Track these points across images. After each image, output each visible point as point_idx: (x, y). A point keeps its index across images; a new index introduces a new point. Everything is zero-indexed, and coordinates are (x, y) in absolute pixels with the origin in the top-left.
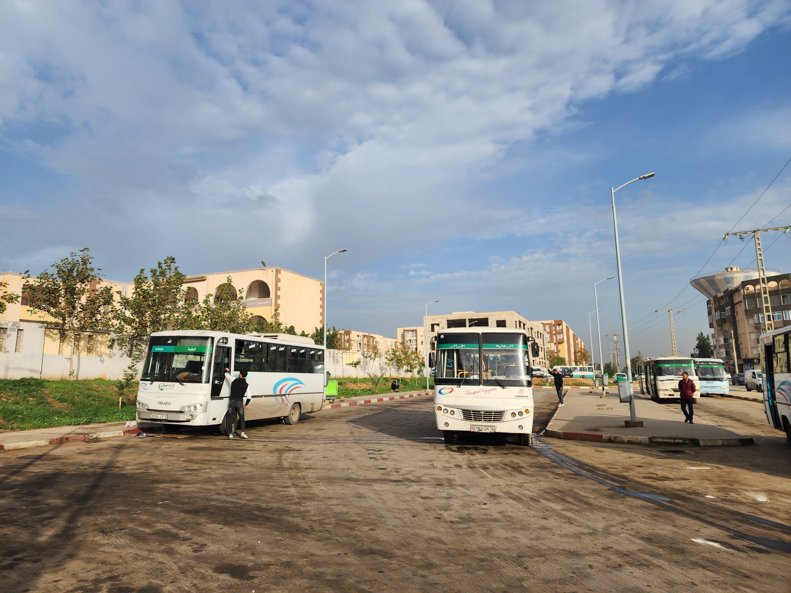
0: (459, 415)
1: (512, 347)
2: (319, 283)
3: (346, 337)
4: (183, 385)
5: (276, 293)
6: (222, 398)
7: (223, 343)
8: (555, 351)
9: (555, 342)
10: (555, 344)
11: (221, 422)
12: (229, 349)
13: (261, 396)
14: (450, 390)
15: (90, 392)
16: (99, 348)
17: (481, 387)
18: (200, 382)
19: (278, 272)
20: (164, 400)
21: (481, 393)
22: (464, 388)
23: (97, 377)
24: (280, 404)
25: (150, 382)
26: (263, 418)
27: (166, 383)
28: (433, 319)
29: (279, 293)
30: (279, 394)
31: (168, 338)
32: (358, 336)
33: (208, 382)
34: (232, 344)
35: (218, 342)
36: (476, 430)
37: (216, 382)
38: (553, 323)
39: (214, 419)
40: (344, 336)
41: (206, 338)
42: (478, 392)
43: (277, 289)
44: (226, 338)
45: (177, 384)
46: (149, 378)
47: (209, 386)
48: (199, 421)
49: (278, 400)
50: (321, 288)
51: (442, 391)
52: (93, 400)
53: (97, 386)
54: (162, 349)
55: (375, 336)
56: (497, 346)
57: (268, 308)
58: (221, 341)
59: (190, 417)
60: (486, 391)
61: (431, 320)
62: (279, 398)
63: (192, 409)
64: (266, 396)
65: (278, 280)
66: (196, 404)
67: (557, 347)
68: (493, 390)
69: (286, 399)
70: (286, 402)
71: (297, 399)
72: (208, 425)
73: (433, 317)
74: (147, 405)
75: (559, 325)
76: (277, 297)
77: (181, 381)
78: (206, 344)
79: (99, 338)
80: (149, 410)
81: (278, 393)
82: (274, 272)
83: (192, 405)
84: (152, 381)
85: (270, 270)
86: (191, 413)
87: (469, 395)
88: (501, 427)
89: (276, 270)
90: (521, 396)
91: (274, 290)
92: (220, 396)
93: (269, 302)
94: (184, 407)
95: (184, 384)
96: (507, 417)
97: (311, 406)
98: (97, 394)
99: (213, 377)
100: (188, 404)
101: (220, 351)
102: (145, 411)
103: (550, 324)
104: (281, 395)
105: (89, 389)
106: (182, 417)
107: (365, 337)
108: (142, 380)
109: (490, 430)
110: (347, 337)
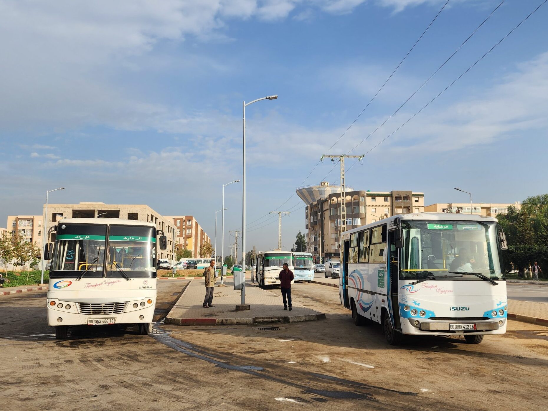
0: (76, 308)
1: (140, 240)
8: (183, 245)
9: (184, 236)
10: (184, 238)
14: (68, 283)
17: (104, 279)
21: (103, 286)
22: (84, 281)
28: (55, 208)
36: (94, 323)
38: (184, 219)
42: (100, 284)
51: (58, 285)
56: (125, 238)
60: (109, 283)
61: (53, 209)
67: (185, 241)
68: (116, 282)
73: (55, 206)
75: (189, 221)
87: (89, 288)
88: (120, 319)
96: (129, 308)
103: (181, 220)
109: (109, 322)
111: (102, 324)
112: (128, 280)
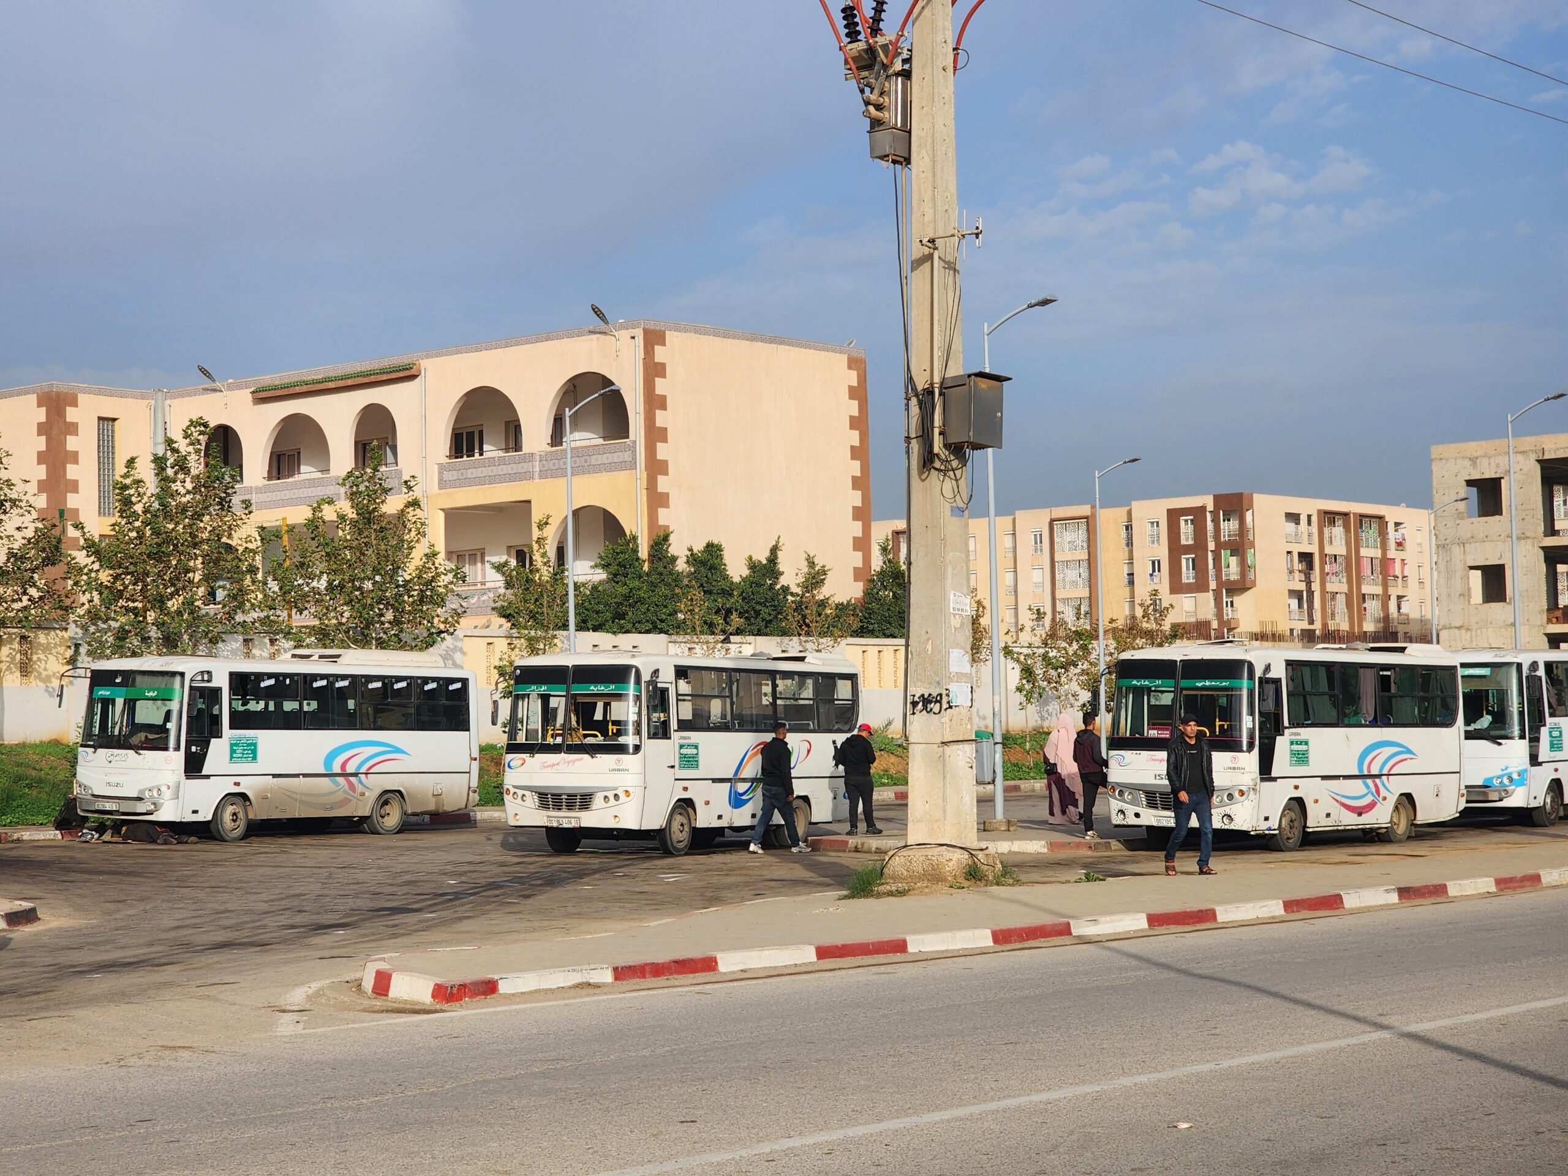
0: (532, 800)
1: (612, 690)
2: (840, 360)
3: (1223, 525)
4: (140, 754)
5: (650, 419)
6: (208, 777)
7: (203, 680)
11: (209, 818)
12: (217, 691)
13: (297, 776)
14: (521, 762)
15: (21, 770)
16: (43, 662)
17: (563, 756)
18: (166, 749)
19: (653, 338)
20: (113, 779)
21: (561, 766)
22: (540, 757)
23: (46, 738)
24: (345, 791)
25: (93, 750)
26: (303, 816)
27: (116, 751)
28: (1473, 460)
29: (661, 419)
30: (339, 771)
31: (116, 673)
32: (1293, 518)
33: (177, 748)
34: (221, 681)
35: (192, 680)
36: (555, 824)
37: (194, 749)
39: (195, 812)
40: (1216, 521)
41: (173, 674)
42: (558, 764)
43: (654, 402)
44: (209, 673)
45: (131, 752)
46: (92, 743)
47: (182, 753)
48: (167, 813)
49: (337, 784)
50: (852, 378)
51: (511, 764)
52: (30, 786)
53: (36, 758)
54: (108, 693)
55: (1392, 513)
56: (592, 688)
57: (623, 476)
58: (200, 678)
59: (153, 807)
60: (569, 762)
62: (341, 780)
63: (155, 794)
64: (305, 775)
65: (654, 370)
66: (161, 785)
68: (578, 760)
69: (360, 782)
70: (360, 788)
71: (392, 783)
72: (183, 820)
73: (1474, 448)
74: (91, 789)
76: (655, 435)
77: (137, 748)
78: (173, 684)
79: (42, 638)
80: (93, 795)
81: (337, 769)
82: (640, 340)
83: (154, 787)
84: (95, 747)
85: (624, 335)
86: (154, 800)
87: (545, 770)
88: (589, 819)
89: (646, 332)
90: (619, 770)
91: (641, 407)
92: (204, 773)
93: (627, 456)
94: (142, 791)
95: (141, 752)
96: (598, 801)
97: (433, 800)
98: (34, 773)
99: (186, 740)
100: (149, 786)
101: (195, 695)
102: (89, 797)
104: (345, 775)
105: (19, 765)
106: (141, 808)
107: (1332, 523)
108: (82, 746)
109: (573, 824)
110: (1228, 528)
111: (565, 826)
112: (593, 757)
